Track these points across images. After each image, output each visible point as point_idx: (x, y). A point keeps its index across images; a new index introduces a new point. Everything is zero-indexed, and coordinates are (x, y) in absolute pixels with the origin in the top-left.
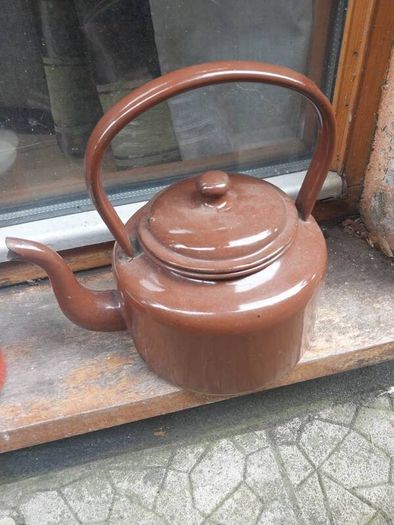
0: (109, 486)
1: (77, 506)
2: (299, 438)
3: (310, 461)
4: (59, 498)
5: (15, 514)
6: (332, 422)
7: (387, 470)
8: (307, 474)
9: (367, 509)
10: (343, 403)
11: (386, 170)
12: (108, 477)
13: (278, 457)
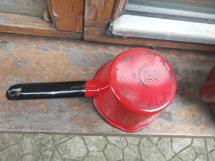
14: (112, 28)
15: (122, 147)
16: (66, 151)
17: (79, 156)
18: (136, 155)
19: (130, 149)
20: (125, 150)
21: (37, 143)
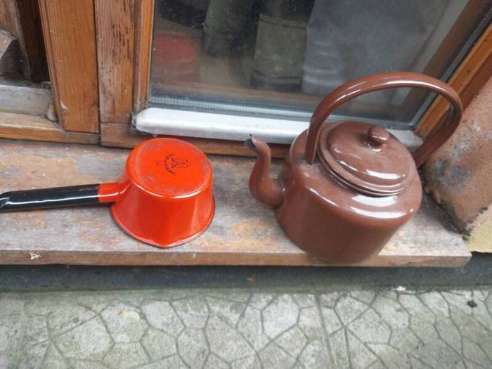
0: (205, 307)
1: (183, 315)
2: (336, 305)
3: (341, 321)
4: (170, 307)
5: (138, 311)
6: (358, 300)
7: (388, 337)
8: (338, 328)
9: (372, 356)
10: (367, 290)
12: (206, 301)
13: (321, 314)
15: (174, 333)
16: (72, 345)
17: (96, 352)
18: (201, 345)
19: (189, 336)
21: (18, 335)
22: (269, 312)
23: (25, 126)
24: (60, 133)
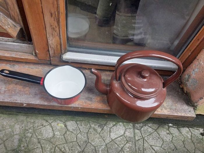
0: (89, 125)
1: (80, 127)
2: (141, 129)
3: (142, 135)
4: (76, 123)
6: (151, 128)
7: (161, 144)
8: (140, 138)
9: (153, 151)
10: (155, 124)
11: (194, 70)
12: (89, 122)
13: (134, 132)
14: (62, 58)
15: (76, 133)
16: (40, 134)
17: (48, 137)
20: (78, 135)
21: (23, 129)
22: (113, 129)
23: (25, 58)
24: (37, 60)
